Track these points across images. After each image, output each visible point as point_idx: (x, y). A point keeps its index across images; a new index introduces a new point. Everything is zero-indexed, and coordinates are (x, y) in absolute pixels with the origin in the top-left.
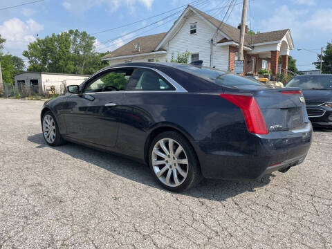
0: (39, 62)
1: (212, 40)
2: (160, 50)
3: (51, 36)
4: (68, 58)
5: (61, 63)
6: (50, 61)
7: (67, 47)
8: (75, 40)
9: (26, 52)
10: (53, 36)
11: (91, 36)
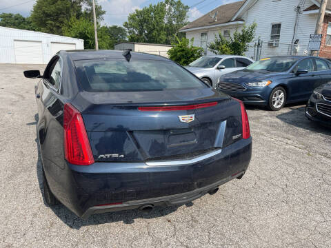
0: (137, 33)
1: (299, 7)
2: (236, 20)
3: (148, 7)
4: (161, 28)
5: (155, 33)
6: (146, 32)
7: (161, 18)
8: (170, 9)
9: (126, 23)
10: (150, 6)
11: (185, 5)
